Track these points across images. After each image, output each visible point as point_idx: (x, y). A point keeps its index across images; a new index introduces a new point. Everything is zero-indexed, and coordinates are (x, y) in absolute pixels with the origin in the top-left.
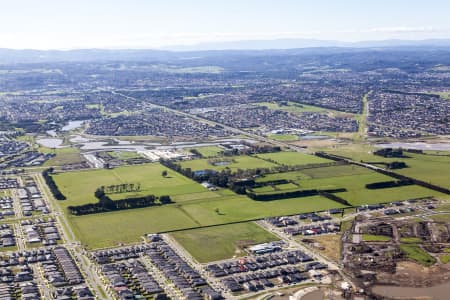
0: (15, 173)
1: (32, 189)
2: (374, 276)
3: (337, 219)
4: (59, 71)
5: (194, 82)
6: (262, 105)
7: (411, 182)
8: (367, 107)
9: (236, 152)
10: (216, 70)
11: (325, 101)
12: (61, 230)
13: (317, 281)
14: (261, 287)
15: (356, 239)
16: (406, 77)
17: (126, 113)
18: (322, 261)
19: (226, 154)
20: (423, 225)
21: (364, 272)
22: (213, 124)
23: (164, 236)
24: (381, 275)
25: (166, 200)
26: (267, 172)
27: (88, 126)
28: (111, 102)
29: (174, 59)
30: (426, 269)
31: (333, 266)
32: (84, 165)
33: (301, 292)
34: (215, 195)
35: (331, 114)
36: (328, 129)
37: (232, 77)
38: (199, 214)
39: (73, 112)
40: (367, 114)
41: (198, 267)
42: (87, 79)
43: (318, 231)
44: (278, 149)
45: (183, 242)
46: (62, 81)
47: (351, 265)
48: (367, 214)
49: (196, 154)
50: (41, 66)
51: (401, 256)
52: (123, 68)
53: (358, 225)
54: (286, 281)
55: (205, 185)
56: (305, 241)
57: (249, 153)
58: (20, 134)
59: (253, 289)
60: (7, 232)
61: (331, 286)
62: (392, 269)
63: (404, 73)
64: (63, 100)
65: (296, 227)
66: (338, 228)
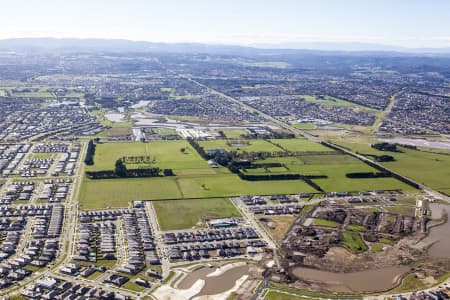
0: (71, 140)
1: (74, 155)
2: (302, 258)
3: (302, 203)
4: (156, 60)
5: (259, 74)
6: (301, 97)
7: (389, 174)
8: (391, 105)
9: (256, 136)
10: (282, 66)
11: (358, 97)
12: (72, 191)
13: (249, 257)
14: (197, 257)
15: (308, 222)
16: (442, 81)
17: (189, 97)
18: (265, 239)
19: (247, 137)
20: (376, 215)
21: (296, 253)
22: (252, 111)
23: (148, 204)
24: (310, 258)
25: (169, 173)
26: (269, 155)
27: (152, 105)
28: (183, 86)
29: (254, 55)
30: (353, 257)
31: (272, 245)
32: (128, 137)
33: (230, 266)
34: (213, 172)
35: (357, 109)
36: (347, 122)
37: (291, 72)
38: (188, 187)
39: (148, 93)
40: (388, 111)
41: (158, 233)
42: (175, 67)
43: (278, 212)
44: (292, 136)
45: (159, 211)
46: (155, 67)
47: (289, 246)
48: (332, 201)
49: (222, 135)
50: (144, 55)
51: (338, 242)
52: (208, 59)
53: (319, 209)
54: (222, 254)
55: (210, 162)
56: (262, 220)
57: (266, 137)
58: (97, 109)
59: (189, 258)
60: (30, 188)
61: (259, 263)
62: (321, 253)
63: (442, 77)
64: (147, 83)
65: (262, 207)
66: (298, 211)
